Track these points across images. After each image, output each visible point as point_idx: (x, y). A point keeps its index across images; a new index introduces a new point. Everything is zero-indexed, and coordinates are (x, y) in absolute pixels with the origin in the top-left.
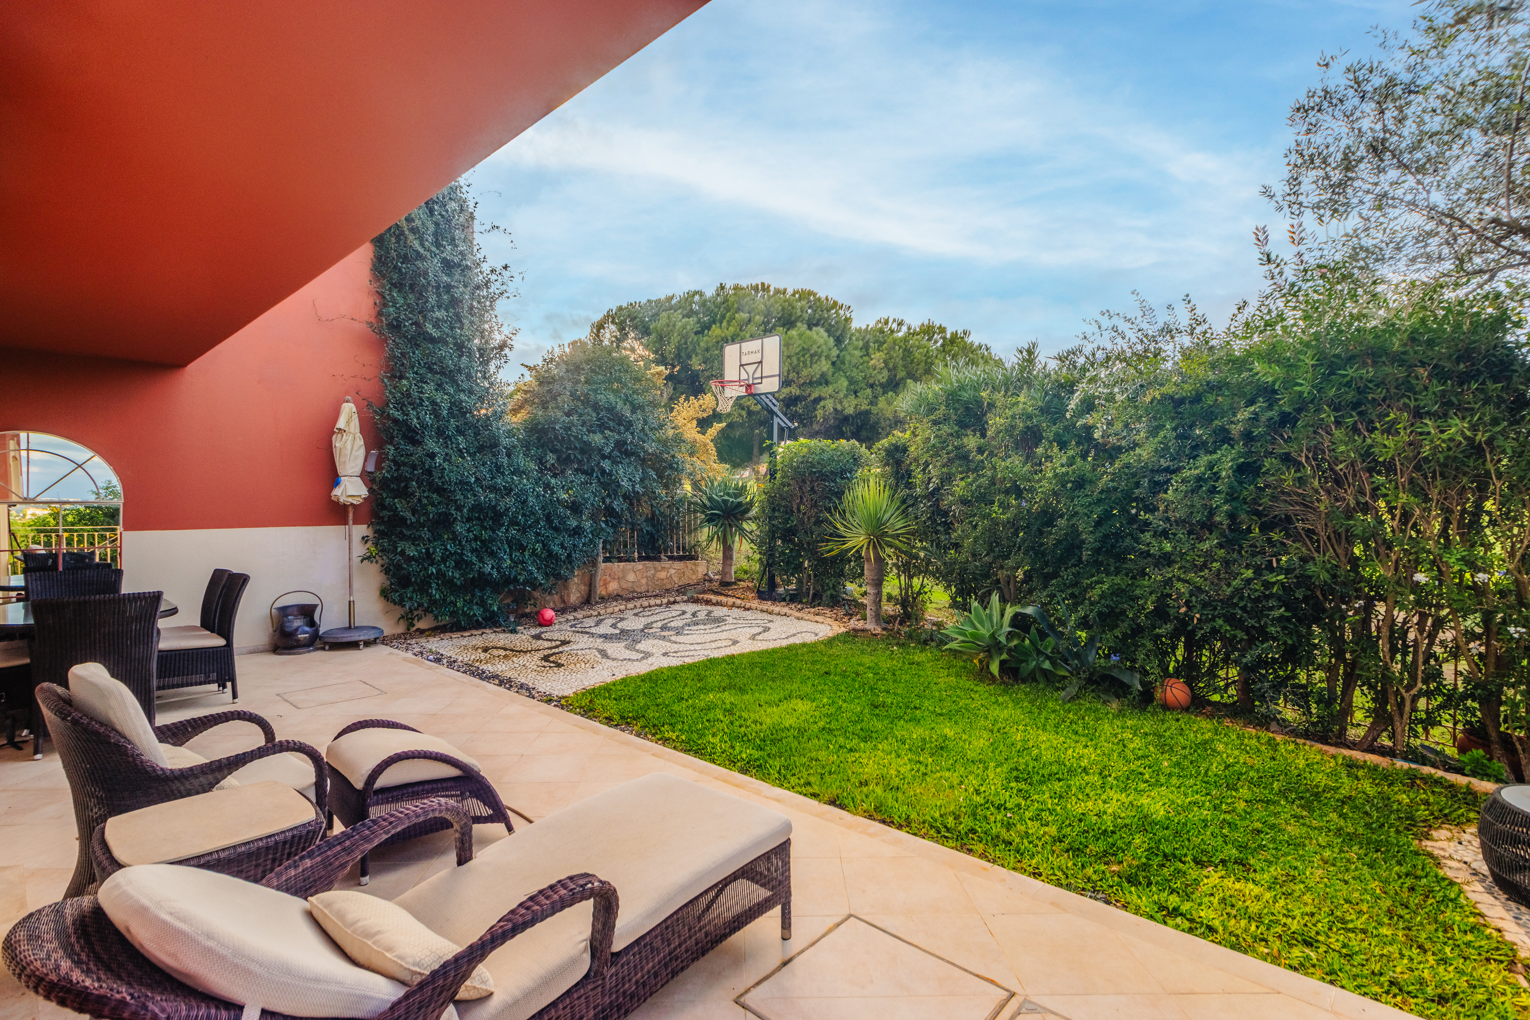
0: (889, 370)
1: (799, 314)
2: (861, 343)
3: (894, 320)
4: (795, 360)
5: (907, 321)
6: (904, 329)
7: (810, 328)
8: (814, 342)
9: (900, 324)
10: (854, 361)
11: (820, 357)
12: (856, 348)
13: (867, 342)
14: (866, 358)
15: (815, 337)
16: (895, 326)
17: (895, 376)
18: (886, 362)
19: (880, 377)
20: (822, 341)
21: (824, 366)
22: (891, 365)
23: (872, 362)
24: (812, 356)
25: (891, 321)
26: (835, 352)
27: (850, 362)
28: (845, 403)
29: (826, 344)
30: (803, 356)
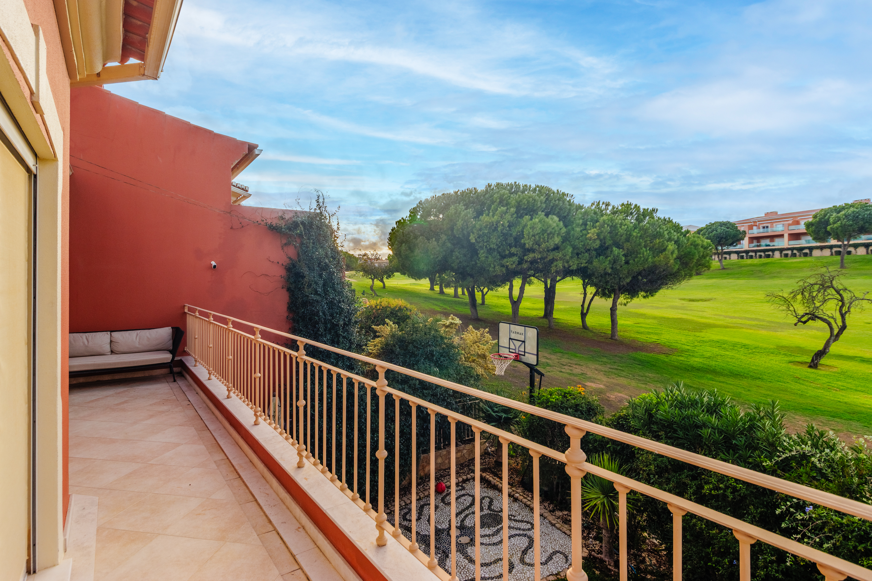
0: (601, 240)
1: (539, 205)
2: (581, 221)
3: (603, 203)
4: (537, 237)
5: (612, 203)
6: (610, 208)
7: (547, 215)
8: (550, 226)
9: (608, 205)
10: (576, 235)
11: (554, 234)
12: (578, 225)
13: (587, 221)
14: (584, 232)
15: (551, 222)
16: (604, 206)
17: (605, 243)
18: (598, 235)
19: (594, 245)
20: (555, 225)
21: (557, 240)
22: (602, 237)
23: (589, 235)
24: (548, 234)
25: (601, 203)
26: (564, 230)
27: (573, 236)
28: (571, 263)
29: (557, 226)
30: (543, 235)
